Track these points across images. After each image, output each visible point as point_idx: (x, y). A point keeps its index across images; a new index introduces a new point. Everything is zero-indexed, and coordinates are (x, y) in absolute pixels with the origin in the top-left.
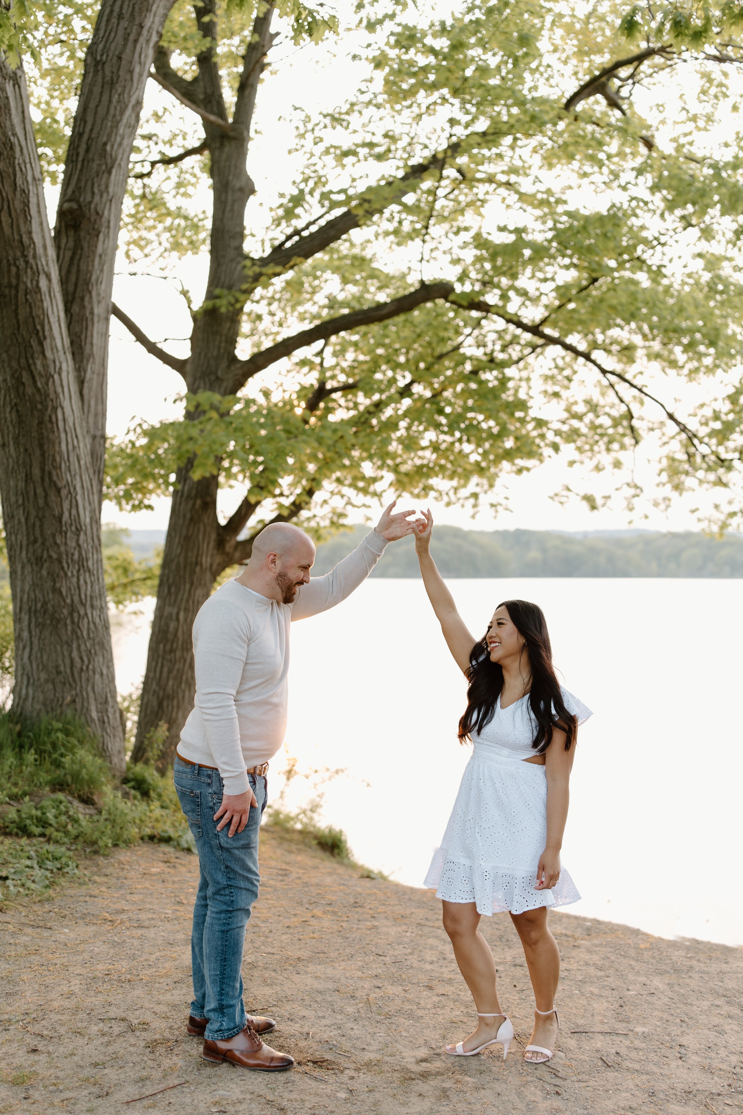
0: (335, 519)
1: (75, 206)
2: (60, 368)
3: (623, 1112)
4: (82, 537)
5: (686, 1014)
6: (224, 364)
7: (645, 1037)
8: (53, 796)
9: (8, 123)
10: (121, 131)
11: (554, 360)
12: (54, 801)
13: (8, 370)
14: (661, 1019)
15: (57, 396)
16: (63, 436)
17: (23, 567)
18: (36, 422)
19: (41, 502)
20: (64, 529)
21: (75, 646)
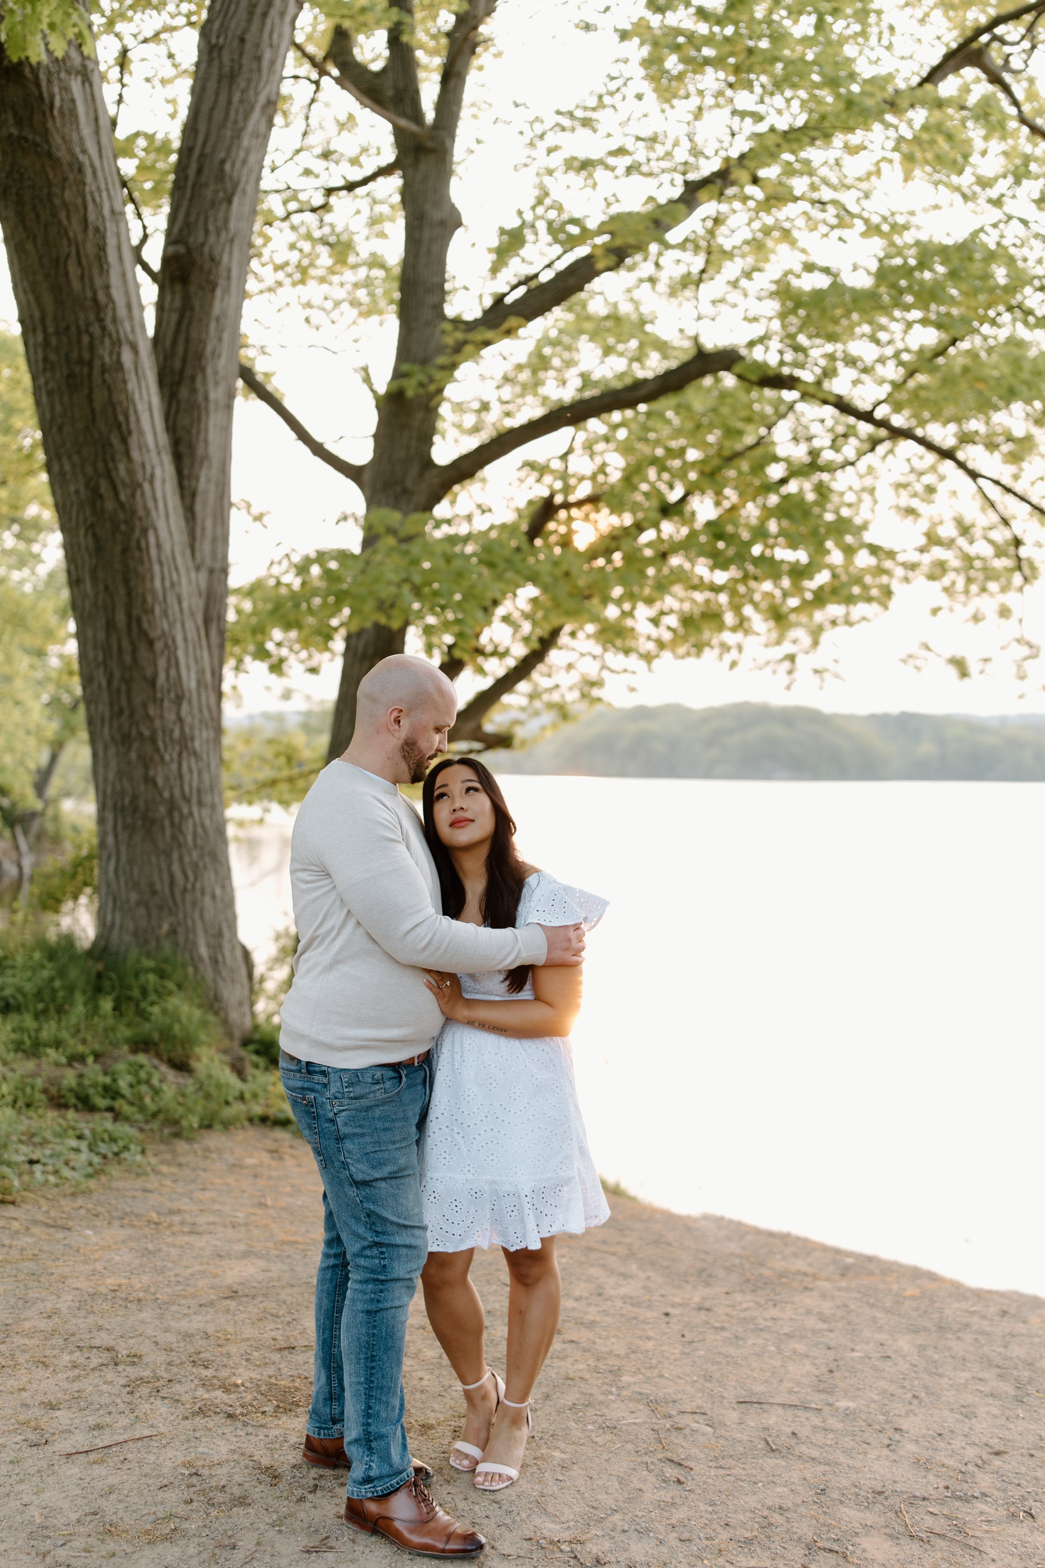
0: (586, 689)
1: (181, 249)
2: (152, 475)
3: (766, 1513)
4: (185, 707)
5: (926, 1388)
6: (414, 470)
7: (848, 1415)
8: (132, 1058)
9: (75, 136)
10: (245, 142)
11: (908, 460)
12: (131, 1064)
13: (80, 477)
14: (884, 1391)
15: (148, 513)
16: (156, 568)
17: (106, 748)
18: (119, 548)
19: (128, 658)
20: (159, 695)
21: (175, 856)
